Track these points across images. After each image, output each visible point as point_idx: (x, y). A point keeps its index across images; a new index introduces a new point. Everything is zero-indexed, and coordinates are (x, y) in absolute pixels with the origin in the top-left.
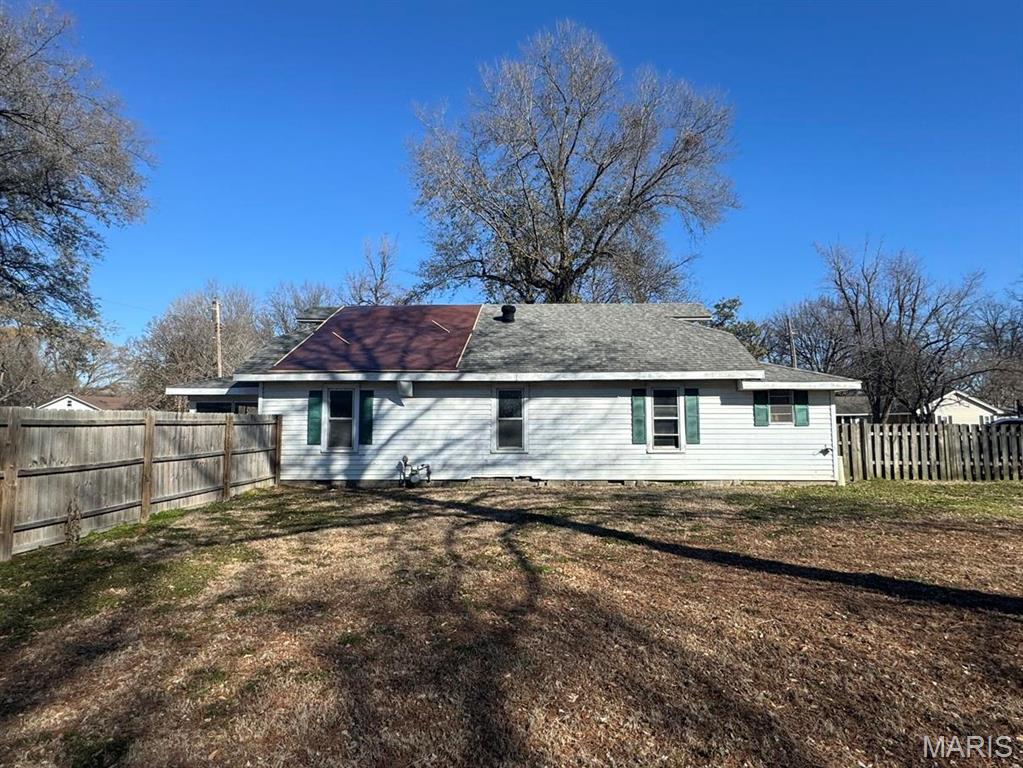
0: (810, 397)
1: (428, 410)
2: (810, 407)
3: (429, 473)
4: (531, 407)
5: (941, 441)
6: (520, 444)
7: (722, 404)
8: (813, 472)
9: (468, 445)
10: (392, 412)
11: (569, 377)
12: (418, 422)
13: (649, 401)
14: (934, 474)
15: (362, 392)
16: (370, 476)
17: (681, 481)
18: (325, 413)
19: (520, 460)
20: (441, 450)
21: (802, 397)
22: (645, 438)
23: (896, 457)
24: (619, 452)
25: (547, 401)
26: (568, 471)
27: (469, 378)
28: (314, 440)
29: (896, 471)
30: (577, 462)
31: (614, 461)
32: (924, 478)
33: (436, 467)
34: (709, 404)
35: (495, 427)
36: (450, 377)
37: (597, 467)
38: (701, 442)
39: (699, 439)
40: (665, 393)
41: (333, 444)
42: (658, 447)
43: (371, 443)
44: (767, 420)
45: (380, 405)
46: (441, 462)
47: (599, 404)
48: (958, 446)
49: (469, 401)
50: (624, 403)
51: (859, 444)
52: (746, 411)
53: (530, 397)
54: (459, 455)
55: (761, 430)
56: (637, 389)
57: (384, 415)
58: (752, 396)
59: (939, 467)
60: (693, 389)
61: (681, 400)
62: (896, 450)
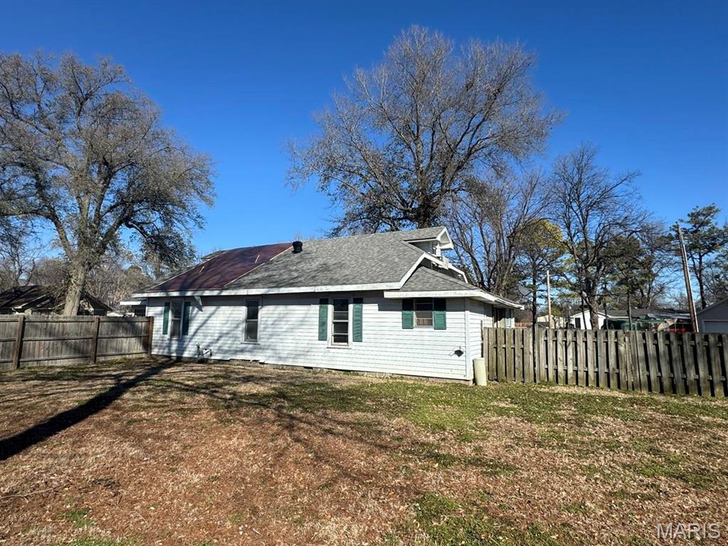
0: (447, 303)
1: (213, 314)
2: (447, 313)
3: (211, 355)
4: (263, 312)
5: (622, 348)
6: (256, 338)
7: (379, 310)
8: (449, 371)
9: (230, 337)
10: (198, 315)
11: (275, 291)
12: (209, 322)
13: (331, 308)
14: (613, 382)
15: (186, 303)
16: (186, 354)
17: (350, 371)
18: (170, 316)
19: (254, 348)
20: (218, 340)
21: (441, 305)
22: (326, 337)
23: (570, 362)
24: (310, 346)
25: (271, 308)
26: (280, 358)
27: (225, 293)
28: (165, 332)
29: (569, 376)
30: (286, 352)
31: (306, 353)
32: (601, 385)
33: (215, 351)
34: (370, 310)
35: (244, 325)
36: (215, 293)
37: (297, 356)
38: (363, 340)
39: (361, 338)
40: (341, 301)
41: (172, 335)
42: (336, 343)
43: (187, 335)
44: (412, 323)
45: (193, 311)
46: (217, 348)
47: (299, 311)
48: (641, 353)
49: (232, 308)
50: (315, 309)
51: (531, 347)
52: (397, 316)
53: (263, 306)
54: (226, 343)
55: (407, 332)
56: (322, 299)
57: (194, 317)
58: (401, 304)
59: (618, 375)
60: (360, 298)
61: (351, 307)
62: (570, 356)
